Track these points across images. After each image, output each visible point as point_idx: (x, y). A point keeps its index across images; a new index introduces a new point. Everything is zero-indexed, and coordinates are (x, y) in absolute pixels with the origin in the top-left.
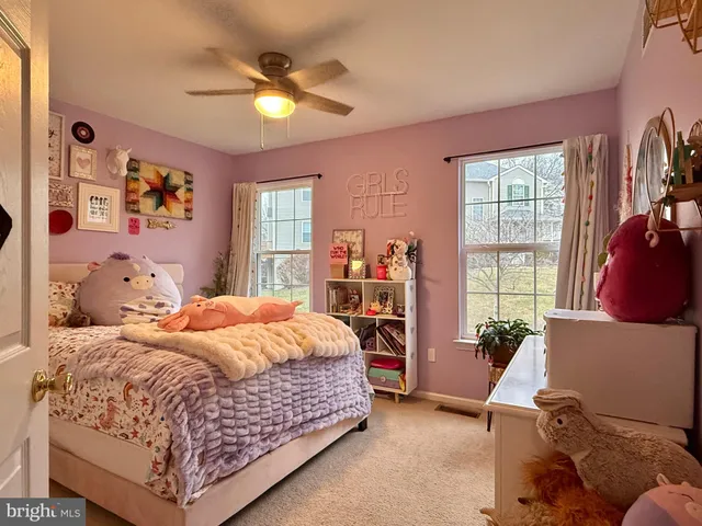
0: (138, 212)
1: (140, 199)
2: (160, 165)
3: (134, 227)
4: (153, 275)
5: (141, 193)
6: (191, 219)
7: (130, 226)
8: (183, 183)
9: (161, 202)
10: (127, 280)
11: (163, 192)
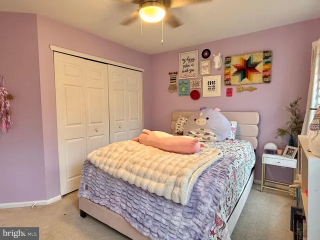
0: (230, 84)
1: (231, 77)
2: (244, 54)
3: (229, 93)
4: (207, 119)
5: (231, 74)
6: (269, 82)
7: (227, 93)
8: (262, 59)
9: (245, 76)
10: (195, 120)
11: (246, 69)
